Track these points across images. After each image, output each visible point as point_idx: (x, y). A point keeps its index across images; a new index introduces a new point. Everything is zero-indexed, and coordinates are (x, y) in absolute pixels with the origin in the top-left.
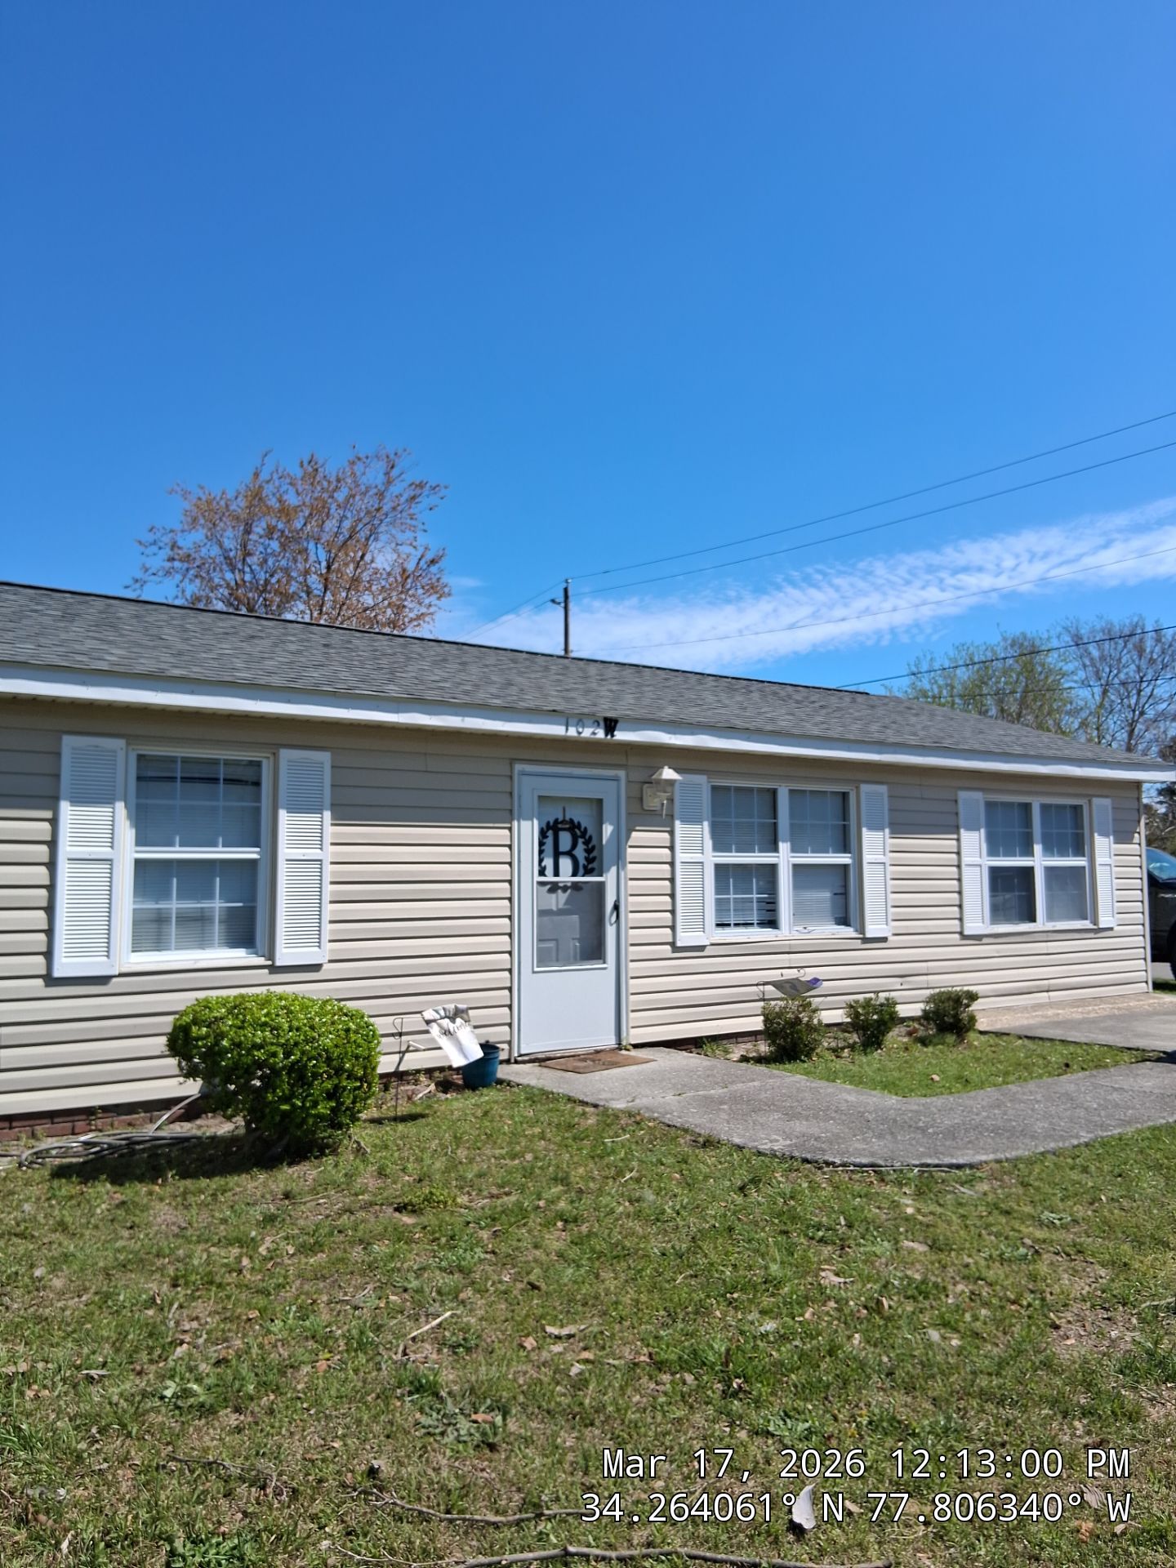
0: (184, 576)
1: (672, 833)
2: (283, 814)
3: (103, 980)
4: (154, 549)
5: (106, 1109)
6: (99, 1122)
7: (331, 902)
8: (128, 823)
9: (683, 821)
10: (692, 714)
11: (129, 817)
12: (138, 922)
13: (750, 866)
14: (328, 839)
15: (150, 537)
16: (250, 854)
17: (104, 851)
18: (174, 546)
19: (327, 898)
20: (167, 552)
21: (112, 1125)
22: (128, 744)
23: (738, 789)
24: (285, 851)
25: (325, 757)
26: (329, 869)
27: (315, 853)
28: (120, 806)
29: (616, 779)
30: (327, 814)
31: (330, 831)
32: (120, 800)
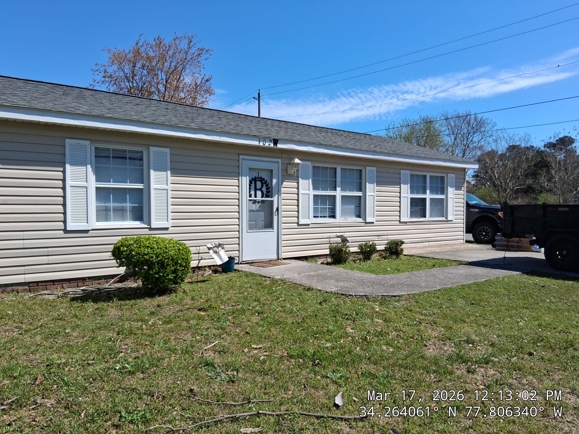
0: (110, 84)
1: (298, 183)
2: (152, 172)
3: (86, 231)
4: (98, 72)
5: (89, 278)
6: (87, 283)
7: (171, 205)
8: (92, 173)
9: (302, 179)
10: (306, 139)
11: (93, 171)
12: (98, 211)
13: (326, 196)
14: (169, 182)
15: (96, 68)
16: (140, 186)
17: (84, 184)
18: (105, 71)
19: (170, 203)
20: (102, 74)
21: (92, 284)
22: (91, 143)
23: (322, 167)
24: (153, 186)
25: (167, 150)
26: (170, 193)
27: (165, 187)
28: (89, 167)
29: (278, 162)
30: (169, 172)
31: (170, 179)
32: (89, 164)
